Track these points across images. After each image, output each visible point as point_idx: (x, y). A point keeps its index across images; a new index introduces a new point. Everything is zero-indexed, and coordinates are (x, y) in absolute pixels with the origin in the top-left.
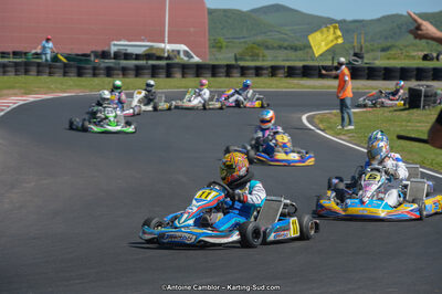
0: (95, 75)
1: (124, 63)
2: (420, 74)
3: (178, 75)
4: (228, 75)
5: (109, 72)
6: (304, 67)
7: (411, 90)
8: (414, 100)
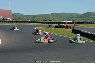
0: (3, 22)
1: (5, 20)
2: (50, 23)
3: (14, 22)
4: (21, 22)
5: (5, 22)
6: (31, 21)
7: (49, 25)
8: (50, 26)
